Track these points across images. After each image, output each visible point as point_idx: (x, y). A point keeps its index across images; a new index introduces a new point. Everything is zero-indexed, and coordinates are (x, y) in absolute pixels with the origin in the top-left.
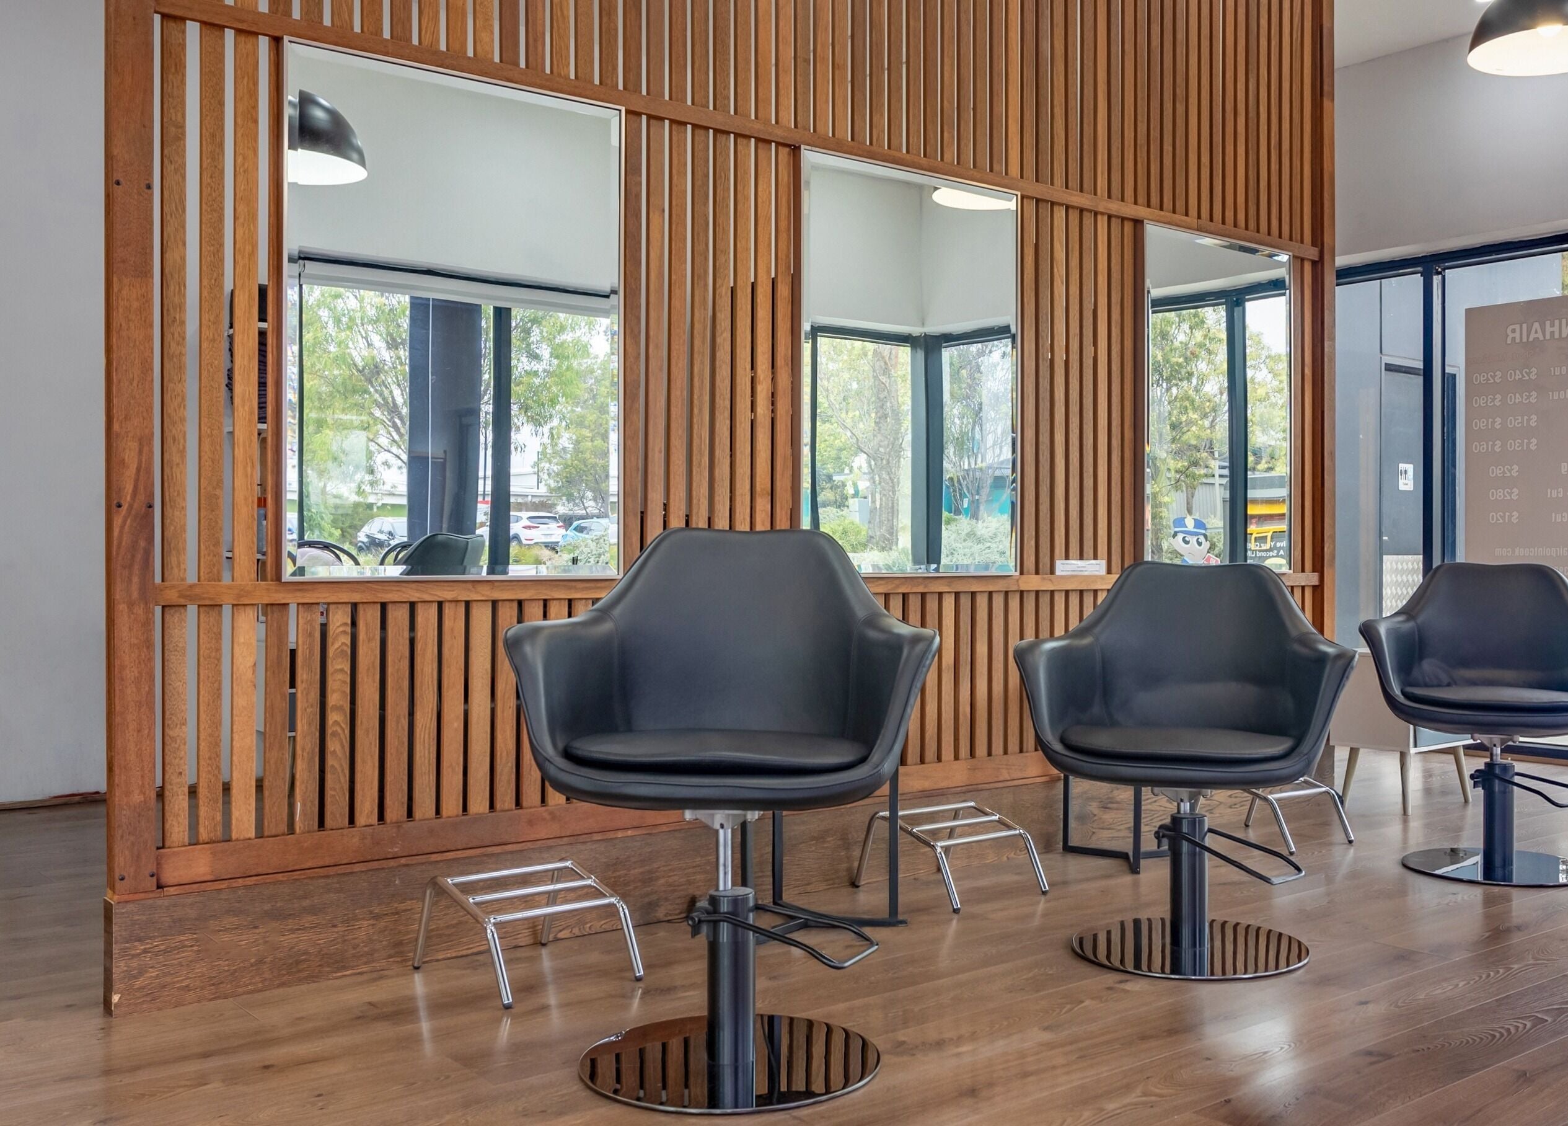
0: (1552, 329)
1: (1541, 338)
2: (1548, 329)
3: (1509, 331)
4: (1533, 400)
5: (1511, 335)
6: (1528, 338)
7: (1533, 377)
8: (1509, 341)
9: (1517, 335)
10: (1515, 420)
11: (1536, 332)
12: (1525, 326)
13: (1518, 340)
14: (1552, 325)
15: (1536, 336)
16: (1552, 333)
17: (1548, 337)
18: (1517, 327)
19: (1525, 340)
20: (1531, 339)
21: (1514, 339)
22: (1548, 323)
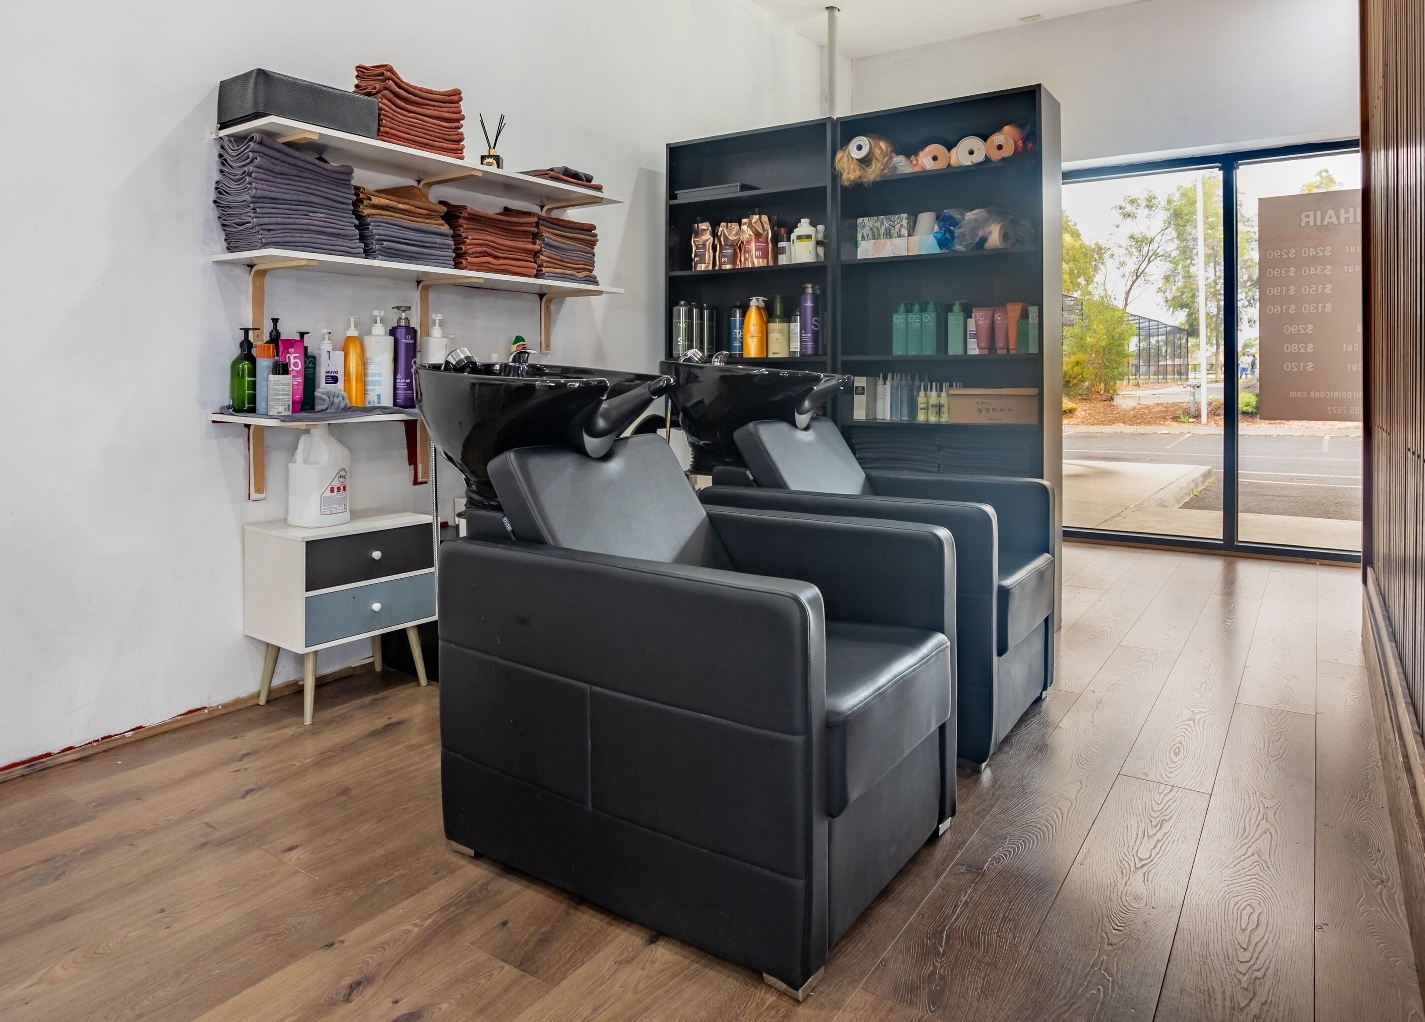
0: (1347, 215)
1: (1336, 222)
2: (1343, 216)
3: (1303, 216)
4: (1328, 272)
5: (1305, 220)
6: (1322, 220)
7: (1327, 253)
8: (1303, 224)
9: (1311, 220)
10: (1310, 288)
11: (1330, 217)
12: (1319, 213)
13: (1312, 224)
14: (1347, 212)
15: (1331, 220)
16: (1347, 219)
17: (1342, 221)
18: (1311, 214)
19: (1319, 223)
20: (1325, 223)
21: (1308, 223)
22: (1342, 211)
